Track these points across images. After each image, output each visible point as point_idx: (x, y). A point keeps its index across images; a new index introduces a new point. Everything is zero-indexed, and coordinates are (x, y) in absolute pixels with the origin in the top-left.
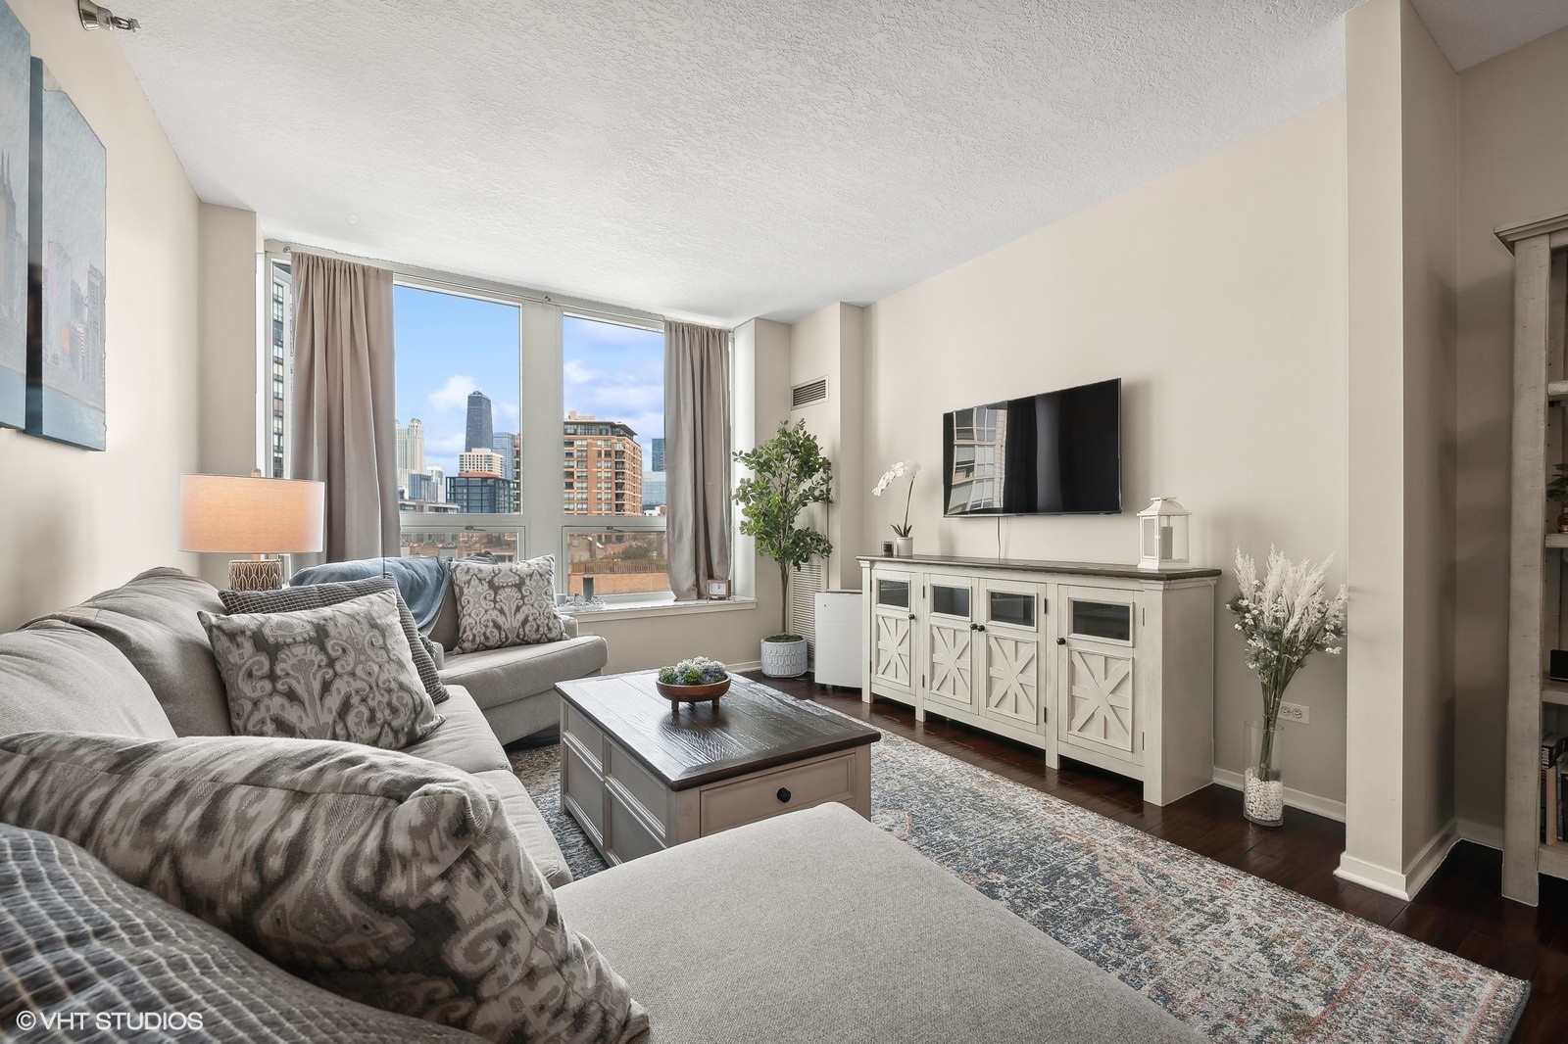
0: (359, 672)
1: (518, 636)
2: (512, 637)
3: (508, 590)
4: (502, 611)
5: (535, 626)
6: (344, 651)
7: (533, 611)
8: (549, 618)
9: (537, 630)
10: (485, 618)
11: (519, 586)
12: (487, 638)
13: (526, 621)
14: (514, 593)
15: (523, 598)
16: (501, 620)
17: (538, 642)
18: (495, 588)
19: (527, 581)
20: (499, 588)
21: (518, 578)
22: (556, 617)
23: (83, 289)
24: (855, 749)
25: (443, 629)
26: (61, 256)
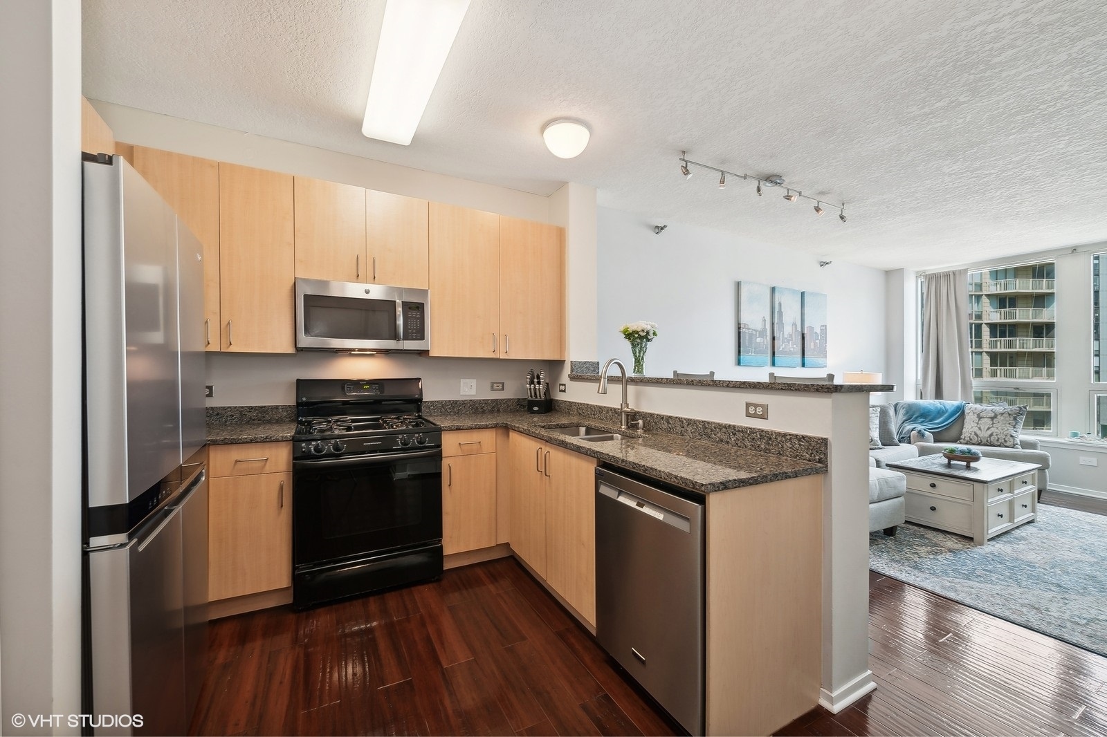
1: (987, 441)
2: (984, 441)
3: (985, 419)
4: (980, 429)
5: (996, 438)
7: (997, 431)
8: (1006, 436)
9: (998, 440)
10: (972, 430)
11: (992, 418)
12: (971, 439)
13: (991, 435)
14: (988, 421)
15: (992, 424)
16: (978, 432)
17: (999, 446)
18: (980, 417)
19: (999, 417)
20: (982, 418)
21: (993, 414)
22: (1012, 436)
23: (819, 332)
24: (972, 483)
25: (953, 432)
26: (811, 328)
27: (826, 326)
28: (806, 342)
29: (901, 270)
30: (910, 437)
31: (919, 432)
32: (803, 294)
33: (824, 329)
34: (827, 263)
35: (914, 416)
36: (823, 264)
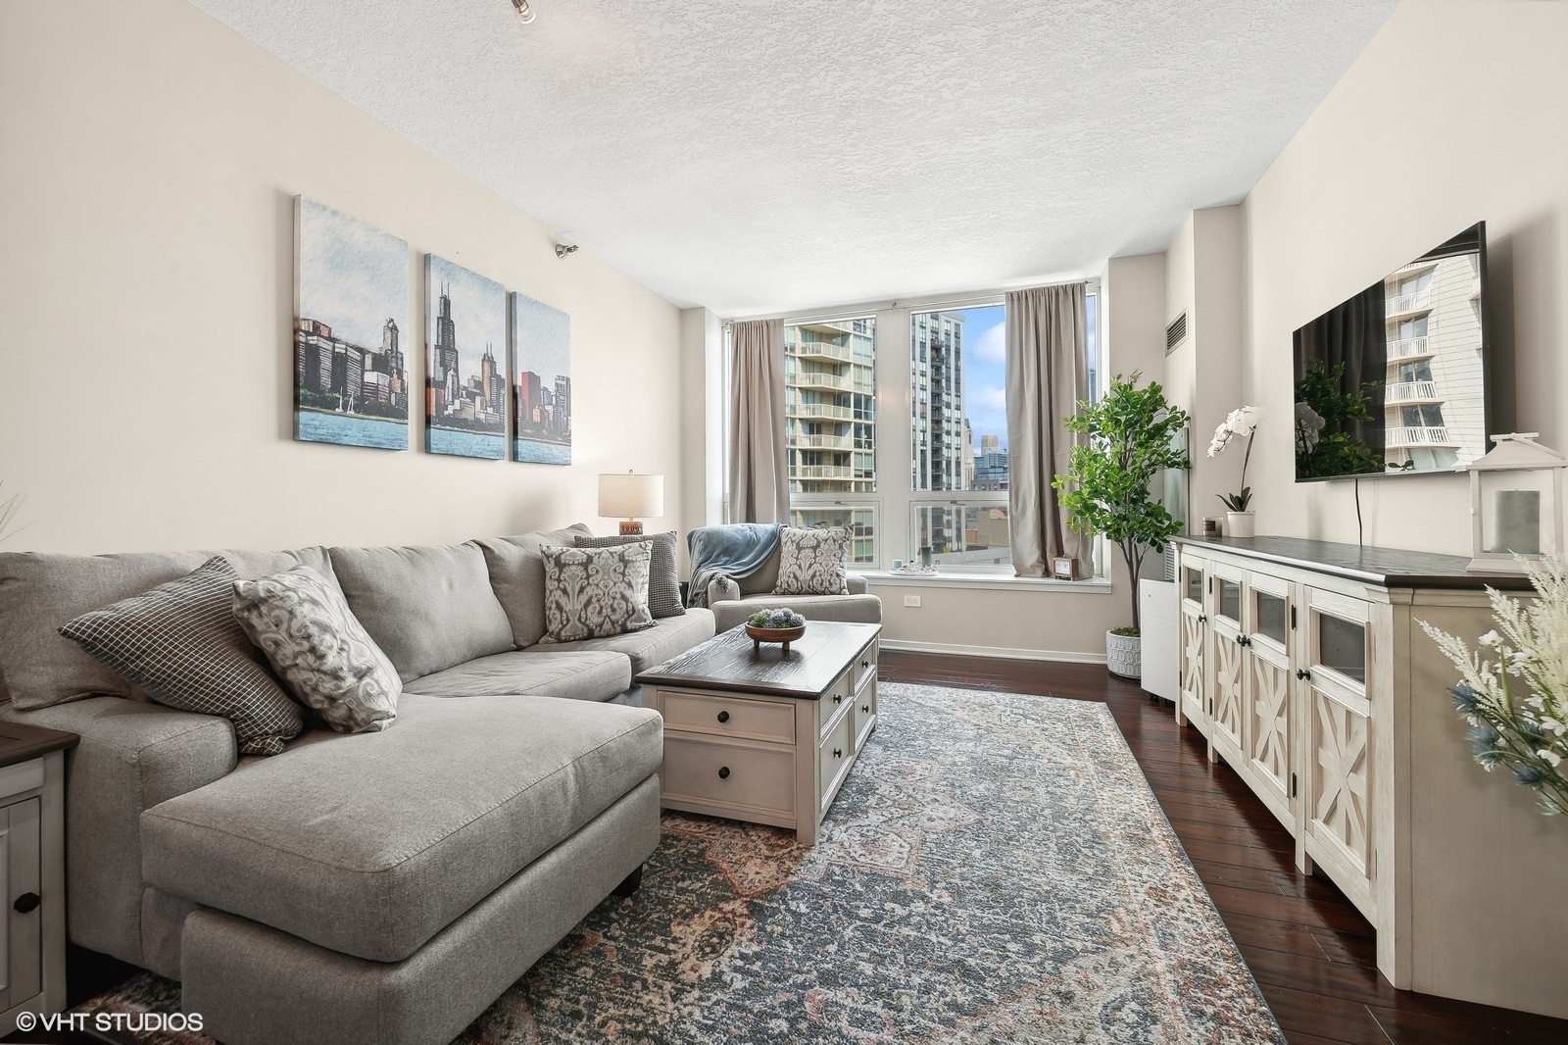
0: (601, 585)
1: (809, 587)
2: (805, 587)
3: (807, 550)
4: (800, 567)
5: (820, 581)
6: (597, 572)
7: (820, 568)
8: (831, 575)
9: (822, 584)
10: (789, 570)
11: (815, 548)
12: (789, 586)
13: (814, 576)
14: (809, 553)
15: (815, 558)
16: (798, 573)
17: (823, 593)
18: (799, 548)
19: (822, 545)
20: (802, 548)
21: (816, 542)
22: (838, 575)
23: (552, 389)
24: (793, 701)
25: (766, 578)
26: (532, 378)
27: (568, 380)
28: (520, 406)
29: (699, 310)
30: (706, 593)
31: (720, 582)
32: (511, 298)
33: (564, 387)
34: (569, 250)
35: (715, 554)
36: (564, 250)
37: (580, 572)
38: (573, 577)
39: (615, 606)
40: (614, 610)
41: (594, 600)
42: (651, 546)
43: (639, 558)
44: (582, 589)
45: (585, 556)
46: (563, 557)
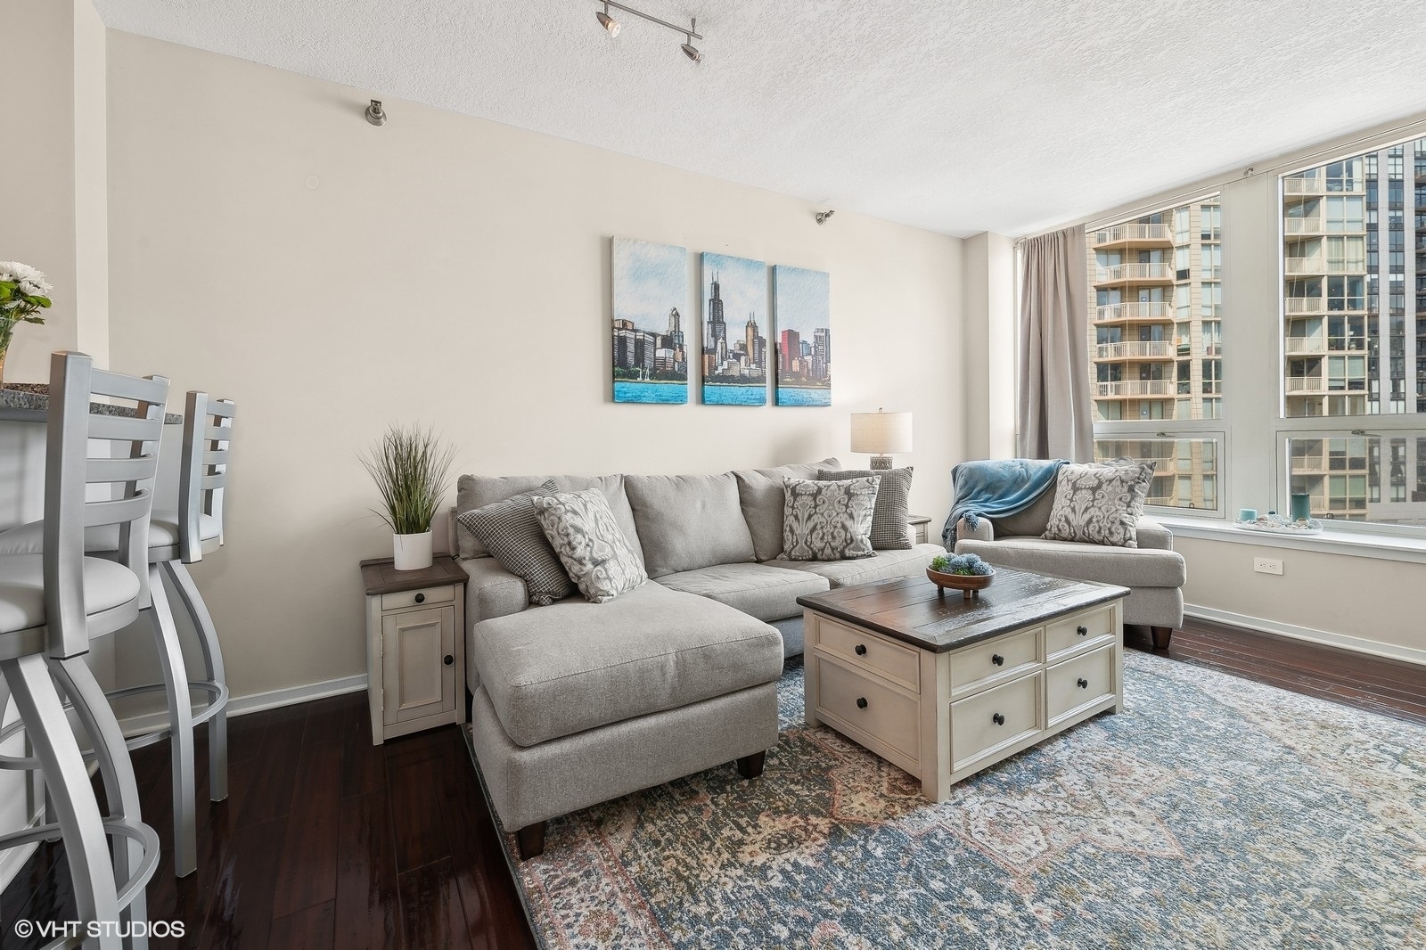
1: (1084, 533)
2: (1079, 534)
3: (1084, 492)
4: (1073, 510)
5: (1097, 528)
6: (824, 502)
7: (1098, 513)
8: (1114, 523)
9: (1099, 532)
10: (1061, 513)
11: (1094, 490)
12: (1059, 530)
13: (1090, 521)
14: (1087, 495)
15: (1093, 501)
16: (1071, 517)
17: (1102, 543)
18: (1075, 489)
19: (1104, 486)
20: (1078, 489)
21: (1097, 481)
22: (1122, 523)
23: (811, 341)
24: (918, 649)
25: (1035, 519)
26: (792, 335)
27: (827, 331)
28: (780, 359)
29: (982, 236)
30: (955, 530)
31: (968, 520)
32: (773, 270)
33: (823, 338)
34: (827, 215)
35: (975, 490)
36: (822, 218)
37: (809, 501)
38: (804, 505)
39: (835, 534)
40: (834, 538)
41: (818, 527)
42: (878, 481)
43: (865, 491)
44: (810, 517)
45: (816, 488)
46: (798, 487)
